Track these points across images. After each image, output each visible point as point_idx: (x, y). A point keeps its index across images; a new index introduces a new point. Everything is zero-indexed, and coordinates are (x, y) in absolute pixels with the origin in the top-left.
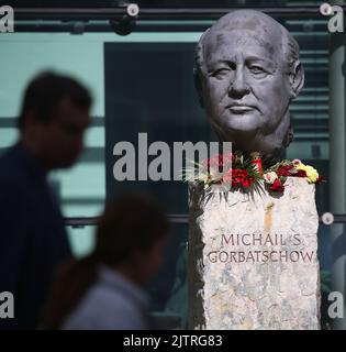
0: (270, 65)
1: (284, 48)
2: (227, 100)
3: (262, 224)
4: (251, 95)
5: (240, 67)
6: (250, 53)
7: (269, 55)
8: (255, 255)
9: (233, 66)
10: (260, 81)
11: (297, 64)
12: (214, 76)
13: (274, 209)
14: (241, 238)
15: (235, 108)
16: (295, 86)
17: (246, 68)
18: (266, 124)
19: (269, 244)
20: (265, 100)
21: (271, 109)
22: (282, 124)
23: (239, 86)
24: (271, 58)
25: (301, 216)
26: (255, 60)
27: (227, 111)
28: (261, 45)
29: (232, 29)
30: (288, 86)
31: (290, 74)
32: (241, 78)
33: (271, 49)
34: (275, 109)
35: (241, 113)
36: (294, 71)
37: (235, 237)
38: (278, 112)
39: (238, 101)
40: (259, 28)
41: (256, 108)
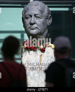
0: (41, 16)
1: (46, 11)
2: (29, 26)
3: (39, 60)
4: (36, 24)
5: (33, 16)
6: (36, 13)
7: (41, 13)
8: (37, 69)
9: (31, 16)
10: (39, 20)
11: (50, 16)
12: (26, 19)
13: (42, 56)
14: (33, 64)
15: (31, 28)
16: (49, 22)
17: (35, 17)
18: (40, 33)
19: (41, 66)
20: (40, 26)
21: (42, 28)
22: (45, 33)
23: (32, 22)
24: (42, 14)
25: (50, 58)
26: (37, 15)
27: (29, 29)
28: (39, 11)
29: (31, 6)
30: (47, 22)
31: (48, 19)
32: (33, 19)
33: (42, 12)
34: (43, 28)
35: (33, 29)
36: (49, 18)
37: (31, 64)
38: (44, 29)
39: (32, 26)
40: (39, 6)
41: (37, 28)
